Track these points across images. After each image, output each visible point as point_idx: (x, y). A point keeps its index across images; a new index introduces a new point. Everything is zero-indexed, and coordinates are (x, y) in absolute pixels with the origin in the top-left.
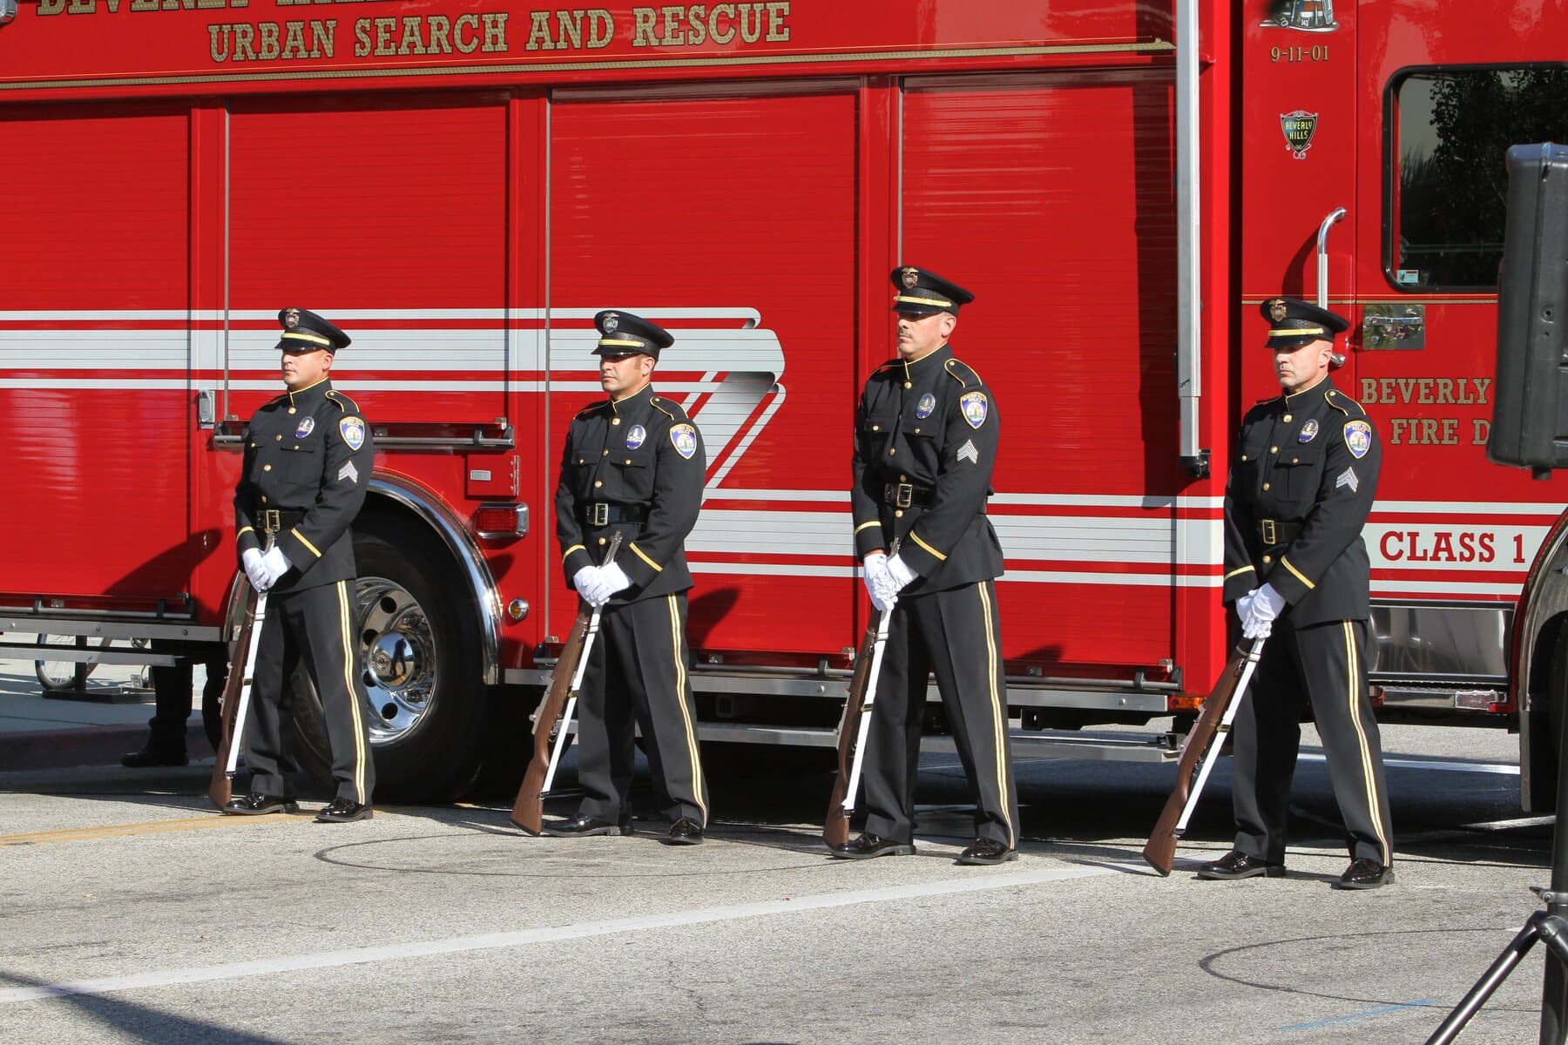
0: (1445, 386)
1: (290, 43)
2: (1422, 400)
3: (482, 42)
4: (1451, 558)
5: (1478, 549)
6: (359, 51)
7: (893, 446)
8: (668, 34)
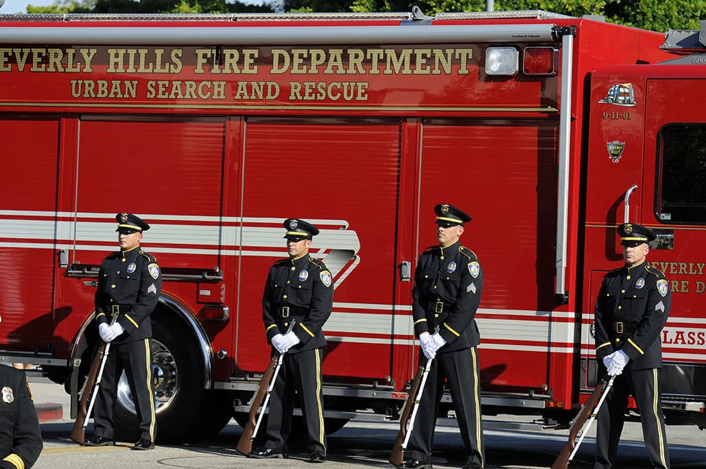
0: (683, 267)
1: (113, 90)
2: (671, 272)
3: (212, 94)
4: (684, 343)
5: (697, 339)
6: (149, 96)
7: (436, 285)
8: (307, 94)
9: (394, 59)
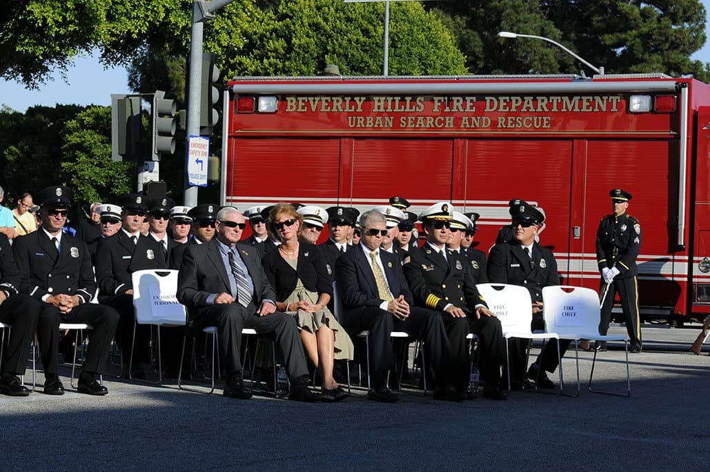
1: (377, 123)
6: (401, 126)
7: (613, 238)
8: (509, 124)
9: (568, 102)
